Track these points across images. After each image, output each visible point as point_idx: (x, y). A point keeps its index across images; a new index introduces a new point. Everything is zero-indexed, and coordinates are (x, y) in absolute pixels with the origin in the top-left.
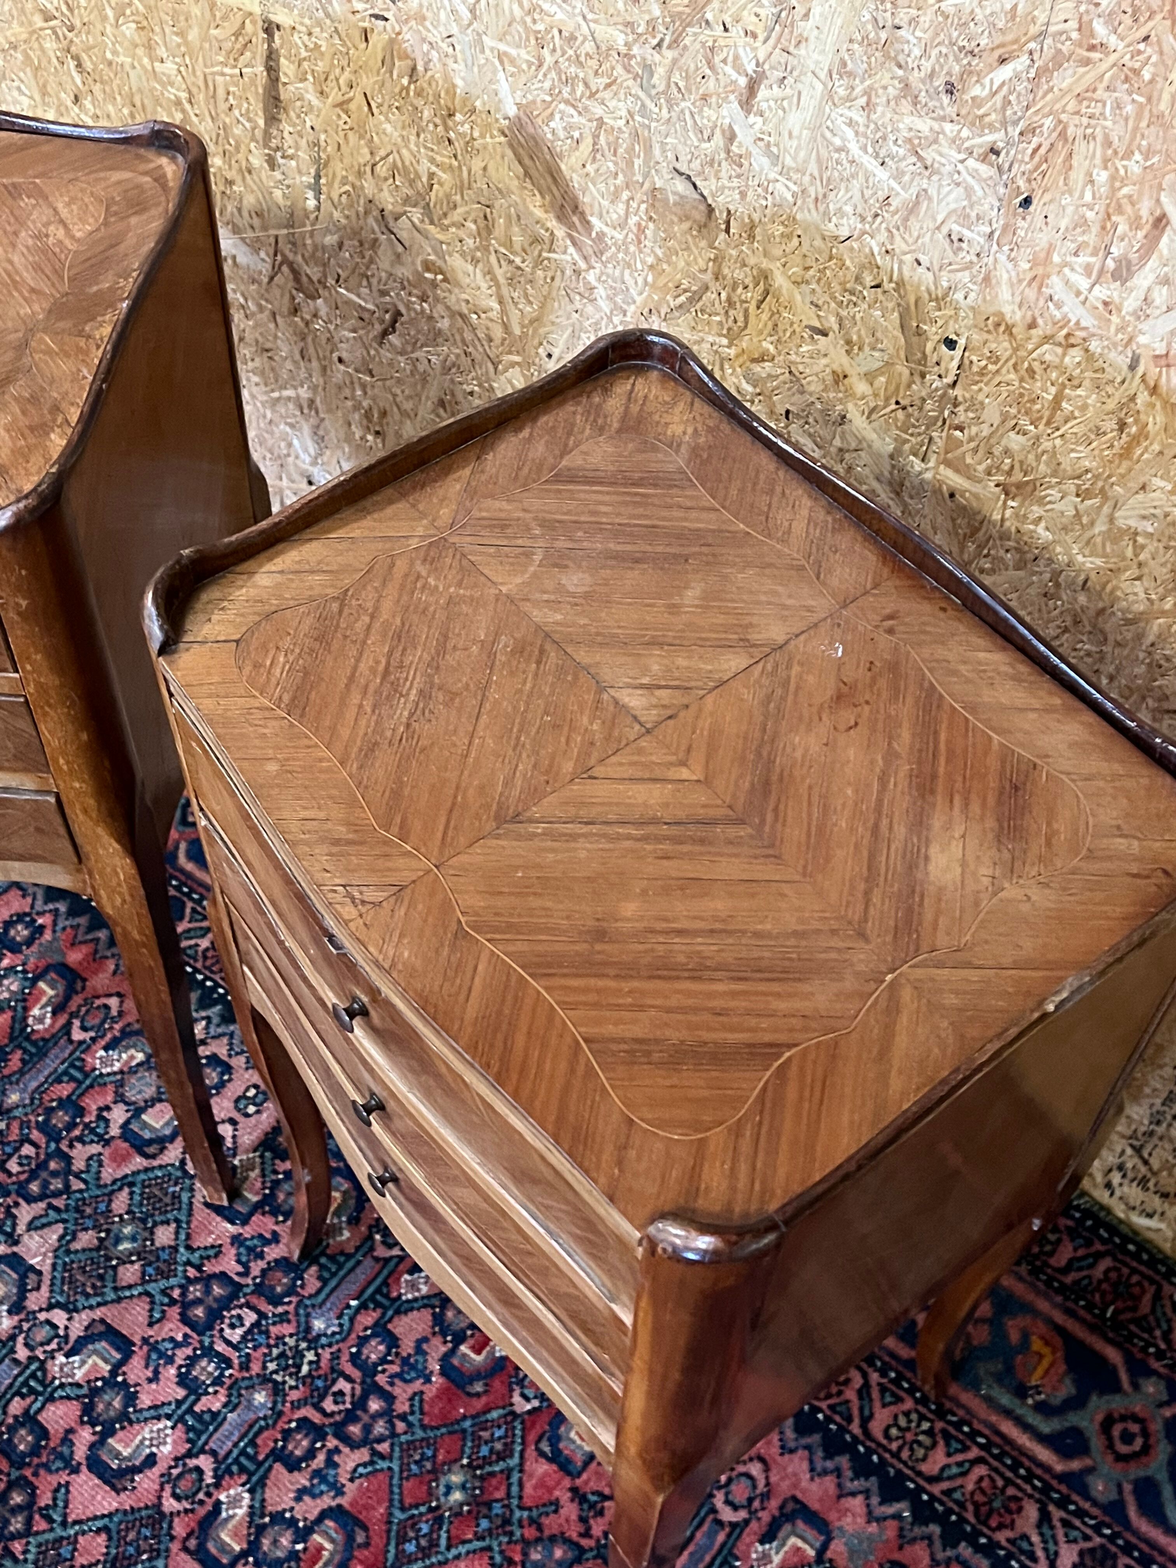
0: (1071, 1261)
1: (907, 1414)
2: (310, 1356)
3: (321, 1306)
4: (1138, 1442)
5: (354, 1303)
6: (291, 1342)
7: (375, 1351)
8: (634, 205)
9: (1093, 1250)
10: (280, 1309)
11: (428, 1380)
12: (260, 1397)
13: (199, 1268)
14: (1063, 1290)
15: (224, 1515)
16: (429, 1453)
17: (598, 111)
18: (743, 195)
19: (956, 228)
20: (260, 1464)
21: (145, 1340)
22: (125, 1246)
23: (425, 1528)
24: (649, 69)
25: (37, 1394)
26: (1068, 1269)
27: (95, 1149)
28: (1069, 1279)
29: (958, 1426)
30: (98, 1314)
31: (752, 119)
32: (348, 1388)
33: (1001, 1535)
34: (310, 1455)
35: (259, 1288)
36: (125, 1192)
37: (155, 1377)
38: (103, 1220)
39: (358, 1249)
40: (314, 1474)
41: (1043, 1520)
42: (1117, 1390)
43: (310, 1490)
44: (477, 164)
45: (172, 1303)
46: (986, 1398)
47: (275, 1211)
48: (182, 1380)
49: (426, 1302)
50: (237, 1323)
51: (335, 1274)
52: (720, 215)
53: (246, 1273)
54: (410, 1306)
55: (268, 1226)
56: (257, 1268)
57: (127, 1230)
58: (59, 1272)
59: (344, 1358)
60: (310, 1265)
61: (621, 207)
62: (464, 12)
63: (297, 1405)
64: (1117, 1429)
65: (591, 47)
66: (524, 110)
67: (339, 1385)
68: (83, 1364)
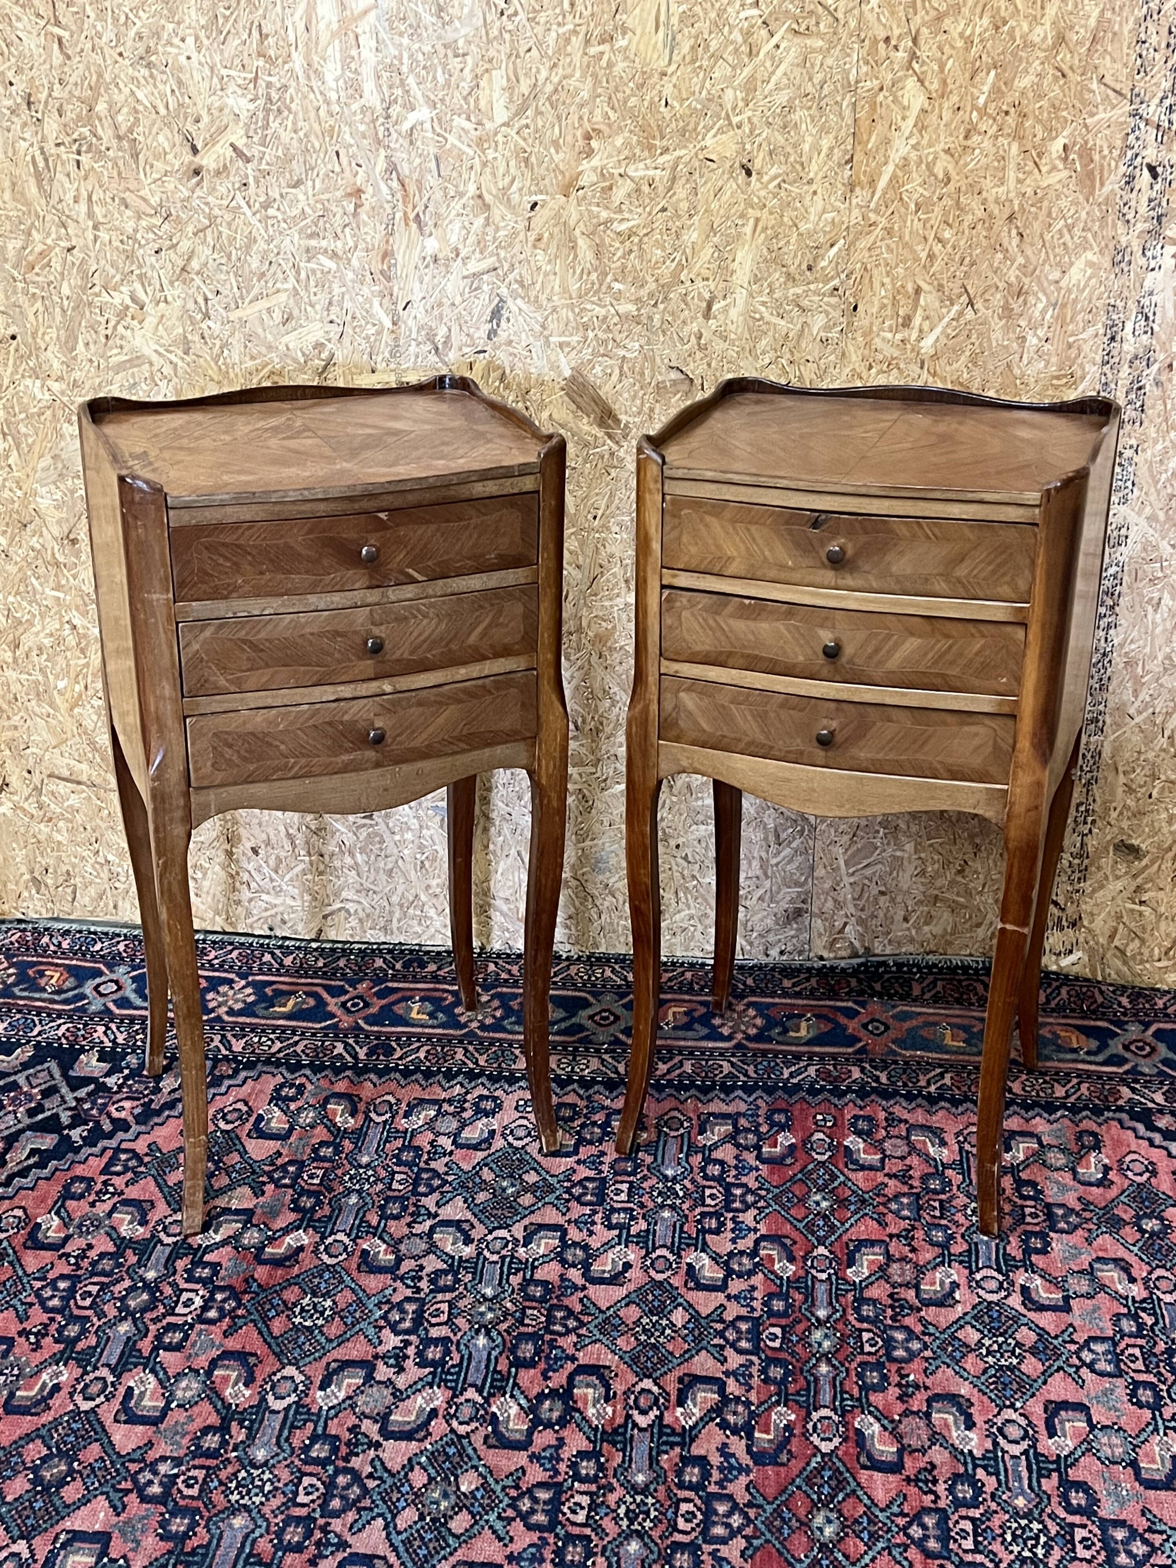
0: (1047, 998)
1: (1027, 1080)
2: (678, 1187)
3: (663, 1163)
4: (1148, 1049)
5: (681, 1156)
6: (661, 1185)
7: (715, 1170)
8: (646, 397)
9: (1053, 986)
10: (639, 1176)
11: (757, 1169)
12: (666, 1214)
13: (569, 1180)
14: (1053, 1010)
15: (697, 1267)
16: (790, 1195)
17: (622, 352)
18: (709, 365)
19: (823, 334)
20: (697, 1238)
21: (569, 1222)
22: (510, 1191)
23: (821, 1223)
24: (650, 318)
26: (1048, 1002)
27: (447, 1159)
28: (1053, 1005)
29: (1057, 1074)
30: (526, 1221)
31: (711, 321)
32: (714, 1191)
33: (1120, 1102)
34: (722, 1224)
35: (616, 1174)
36: (486, 1169)
37: (591, 1233)
38: (484, 1185)
39: (659, 1137)
40: (733, 1230)
41: (1133, 1090)
42: (1118, 1035)
43: (737, 1237)
44: (545, 415)
45: (568, 1201)
46: (1059, 1061)
47: (591, 1142)
48: (610, 1227)
49: (723, 1141)
50: (618, 1192)
51: (657, 1150)
52: (697, 382)
53: (601, 1172)
54: (715, 1146)
55: (593, 1150)
56: (605, 1168)
57: (505, 1184)
58: (480, 1215)
59: (699, 1180)
60: (637, 1154)
61: (638, 402)
62: (538, 328)
63: (692, 1209)
64: (1133, 1048)
65: (616, 319)
66: (576, 370)
67: (708, 1192)
68: (539, 1246)
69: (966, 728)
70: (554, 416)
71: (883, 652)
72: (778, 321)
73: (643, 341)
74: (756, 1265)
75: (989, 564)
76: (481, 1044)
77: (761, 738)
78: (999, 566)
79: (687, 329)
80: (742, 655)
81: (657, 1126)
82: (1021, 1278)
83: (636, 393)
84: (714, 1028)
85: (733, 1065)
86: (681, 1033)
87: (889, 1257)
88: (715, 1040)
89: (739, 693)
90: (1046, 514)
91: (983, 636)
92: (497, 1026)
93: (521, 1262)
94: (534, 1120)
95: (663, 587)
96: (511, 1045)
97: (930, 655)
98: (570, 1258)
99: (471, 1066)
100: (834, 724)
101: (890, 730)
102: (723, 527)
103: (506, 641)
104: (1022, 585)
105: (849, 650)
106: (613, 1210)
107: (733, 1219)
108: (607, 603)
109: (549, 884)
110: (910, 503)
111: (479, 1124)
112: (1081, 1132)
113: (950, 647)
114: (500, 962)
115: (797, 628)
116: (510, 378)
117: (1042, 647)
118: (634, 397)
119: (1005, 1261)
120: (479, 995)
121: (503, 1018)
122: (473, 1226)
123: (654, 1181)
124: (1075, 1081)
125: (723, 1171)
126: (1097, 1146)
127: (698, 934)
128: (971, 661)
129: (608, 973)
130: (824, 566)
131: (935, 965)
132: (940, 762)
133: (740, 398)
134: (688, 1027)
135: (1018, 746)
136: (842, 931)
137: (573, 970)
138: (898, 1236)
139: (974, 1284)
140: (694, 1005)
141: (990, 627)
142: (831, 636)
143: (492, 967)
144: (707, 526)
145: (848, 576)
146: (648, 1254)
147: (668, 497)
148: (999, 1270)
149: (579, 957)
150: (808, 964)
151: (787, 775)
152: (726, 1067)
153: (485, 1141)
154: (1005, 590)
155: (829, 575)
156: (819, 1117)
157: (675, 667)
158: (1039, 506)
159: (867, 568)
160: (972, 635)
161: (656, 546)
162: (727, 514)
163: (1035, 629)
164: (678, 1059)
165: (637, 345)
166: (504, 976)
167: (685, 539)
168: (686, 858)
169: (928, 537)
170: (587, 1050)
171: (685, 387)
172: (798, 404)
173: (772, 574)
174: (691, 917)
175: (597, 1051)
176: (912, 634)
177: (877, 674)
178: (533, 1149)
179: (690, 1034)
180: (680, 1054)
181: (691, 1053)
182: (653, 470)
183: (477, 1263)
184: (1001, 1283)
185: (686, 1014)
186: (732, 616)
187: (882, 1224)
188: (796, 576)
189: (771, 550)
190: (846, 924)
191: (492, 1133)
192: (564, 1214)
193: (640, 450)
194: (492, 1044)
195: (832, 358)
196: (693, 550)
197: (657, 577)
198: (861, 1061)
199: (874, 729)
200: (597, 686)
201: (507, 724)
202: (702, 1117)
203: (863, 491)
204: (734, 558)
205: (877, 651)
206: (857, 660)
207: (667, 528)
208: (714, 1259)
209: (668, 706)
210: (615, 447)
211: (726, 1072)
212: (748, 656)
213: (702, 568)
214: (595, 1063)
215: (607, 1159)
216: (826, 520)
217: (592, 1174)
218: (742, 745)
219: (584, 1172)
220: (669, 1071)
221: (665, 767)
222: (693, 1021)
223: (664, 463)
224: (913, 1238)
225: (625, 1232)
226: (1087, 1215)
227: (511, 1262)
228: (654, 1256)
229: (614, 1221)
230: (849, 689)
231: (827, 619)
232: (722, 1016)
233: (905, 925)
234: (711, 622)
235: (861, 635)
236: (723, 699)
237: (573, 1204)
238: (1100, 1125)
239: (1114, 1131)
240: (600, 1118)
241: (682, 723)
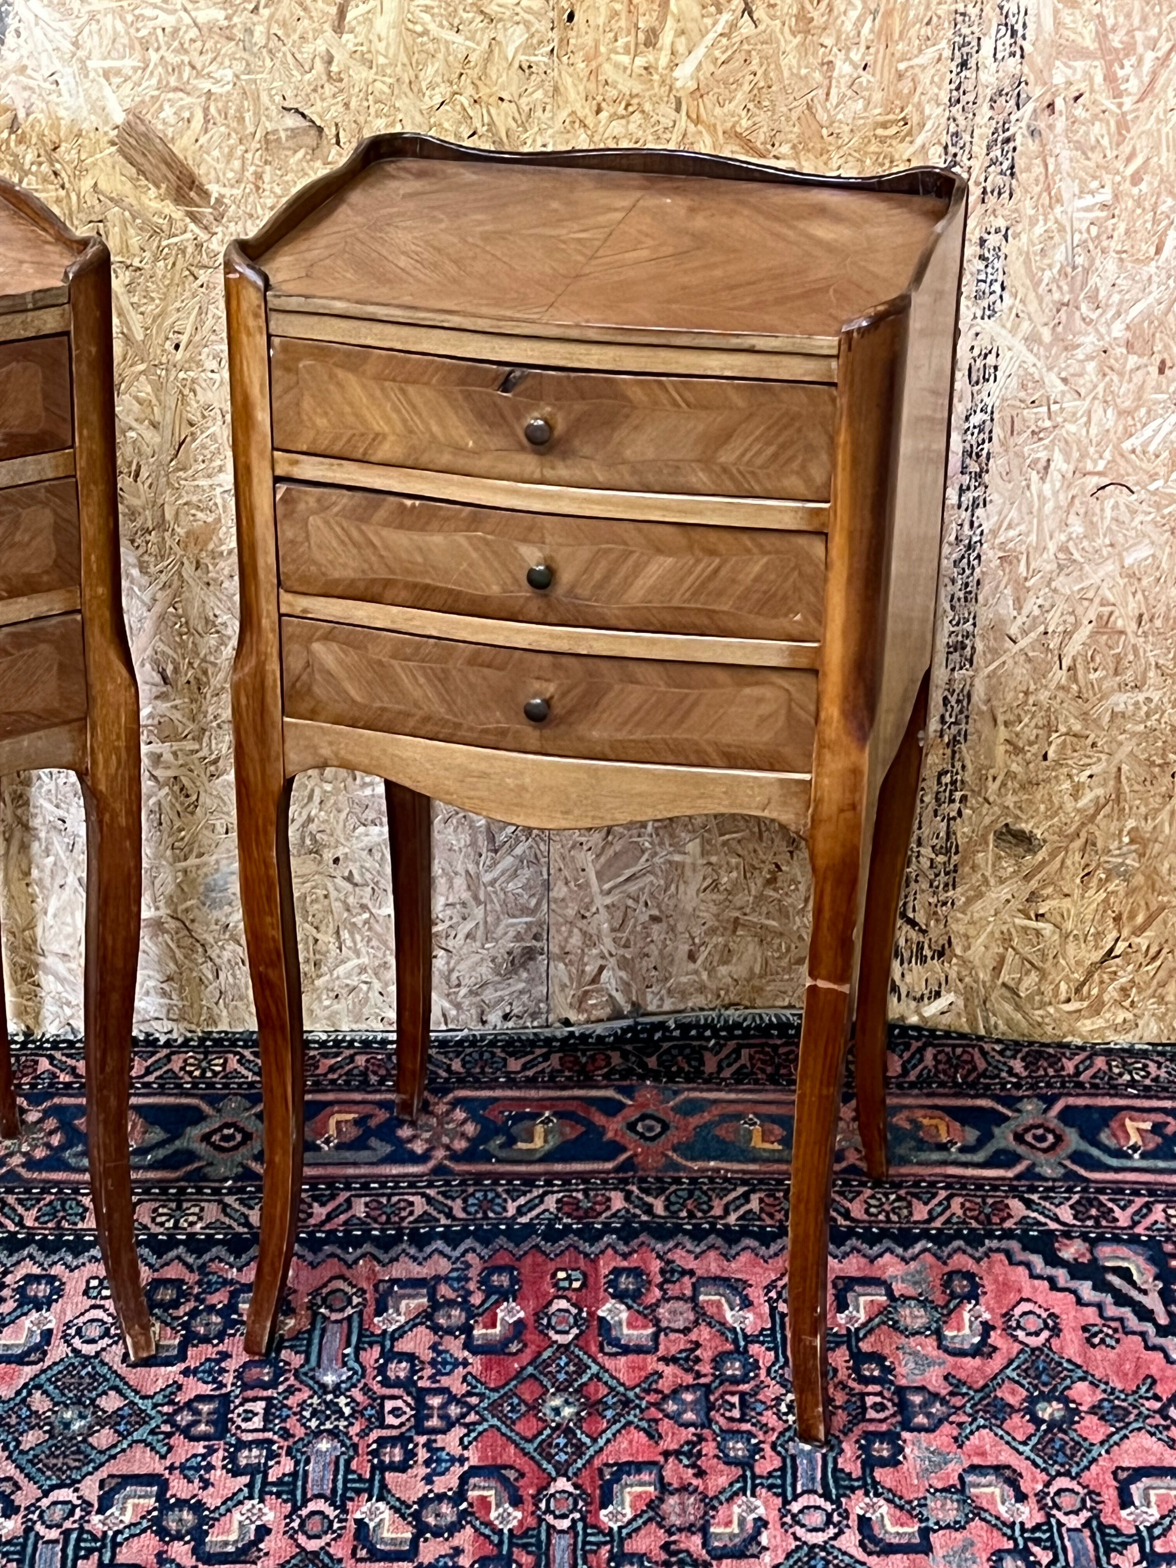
0: (903, 1066)
1: (873, 1197)
2: (342, 1401)
3: (319, 1365)
4: (1051, 1138)
5: (348, 1351)
6: (315, 1400)
7: (399, 1370)
8: (249, 156)
9: (913, 1049)
10: (281, 1388)
11: (465, 1363)
12: (324, 1445)
13: (171, 1402)
14: (912, 1085)
15: (372, 1525)
16: (516, 1401)
17: (205, 85)
18: (347, 105)
19: (523, 58)
20: (371, 1480)
21: (171, 1468)
22: (76, 1426)
23: (562, 1441)
24: (249, 31)
25: (99, 1550)
26: (905, 1072)
28: (912, 1076)
29: (916, 1184)
30: (103, 1473)
31: (345, 37)
32: (399, 1403)
33: (1008, 1224)
34: (410, 1455)
35: (245, 1387)
36: (37, 1394)
37: (206, 1484)
38: (35, 1420)
39: (313, 1324)
40: (427, 1463)
41: (1028, 1204)
42: (1007, 1118)
43: (435, 1473)
44: (86, 184)
45: (169, 1435)
46: (920, 1164)
47: (206, 1340)
48: (236, 1472)
49: (413, 1323)
50: (249, 1416)
51: (309, 1345)
52: (329, 132)
53: (222, 1385)
54: (401, 1332)
55: (209, 1351)
56: (228, 1379)
57: (68, 1415)
58: (29, 1468)
59: (376, 1387)
60: (278, 1353)
61: (236, 164)
62: (67, 47)
63: (363, 1434)
64: (1029, 1138)
65: (193, 33)
66: (135, 115)
67: (389, 1405)
68: (123, 1510)
69: (747, 691)
70: (102, 185)
71: (616, 581)
72: (451, 36)
73: (239, 67)
74: (463, 1514)
75: (768, 444)
76: (28, 1191)
77: (441, 711)
78: (783, 447)
79: (308, 48)
80: (407, 586)
81: (312, 1307)
82: (858, 1505)
83: (232, 149)
84: (400, 1143)
85: (429, 1200)
86: (349, 1155)
87: (663, 1487)
88: (402, 1162)
89: (403, 643)
90: (849, 370)
91: (764, 553)
92: (54, 1162)
93: (95, 1539)
94: (112, 1310)
95: (277, 479)
96: (76, 1191)
97: (686, 585)
98: (173, 1526)
99: (12, 1228)
100: (551, 688)
101: (635, 695)
102: (364, 386)
103: (26, 570)
104: (818, 474)
105: (566, 577)
106: (241, 1445)
107: (428, 1445)
108: (203, 483)
109: (120, 944)
110: (647, 352)
111: (27, 1322)
112: (950, 1274)
113: (716, 571)
114: (58, 1055)
115: (487, 543)
116: (25, 126)
117: (851, 566)
118: (230, 156)
119: (836, 1480)
120: (23, 1111)
121: (62, 1147)
122: (17, 1487)
123: (306, 1393)
124: (943, 1194)
125: (413, 1371)
126: (973, 1295)
127: (374, 996)
128: (748, 590)
129: (233, 1063)
130: (522, 449)
131: (737, 1025)
132: (709, 742)
133: (391, 168)
134: (358, 1144)
135: (823, 715)
136: (595, 980)
137: (176, 1064)
138: (677, 1453)
139: (788, 1519)
140: (368, 1109)
141: (774, 539)
142: (539, 554)
143: (44, 1064)
144: (340, 385)
145: (560, 465)
146: (295, 1509)
147: (276, 341)
148: (826, 1496)
149: (187, 1041)
150: (547, 1032)
151: (483, 766)
152: (420, 1205)
153: (36, 1348)
154: (793, 483)
155: (530, 463)
156: (561, 1275)
157: (304, 603)
158: (837, 357)
159: (587, 450)
160: (748, 551)
161: (262, 416)
162: (370, 368)
163: (839, 540)
164: (344, 1196)
165: (229, 74)
166: (64, 1078)
167: (307, 404)
168: (349, 878)
169: (675, 404)
170: (199, 1191)
171: (311, 139)
172: (483, 178)
173: (446, 459)
174: (363, 970)
175: (216, 1191)
176: (659, 551)
177: (612, 611)
178: (114, 1356)
179: (364, 1155)
180: (348, 1188)
181: (365, 1186)
182: (251, 298)
183: (24, 1546)
184: (829, 1516)
185: (356, 1122)
186: (386, 524)
187: (654, 1436)
188: (483, 463)
189: (441, 422)
190: (602, 968)
191: (47, 1335)
192: (163, 1457)
193: (228, 267)
194: (45, 1191)
195: (539, 94)
196: (321, 422)
197: (267, 464)
198: (625, 1181)
199: (612, 694)
200: (194, 612)
201: (36, 701)
202: (381, 1287)
203: (575, 333)
204: (385, 436)
205: (607, 578)
206: (579, 591)
207: (277, 389)
208: (397, 1510)
209: (295, 663)
210: (203, 236)
211: (418, 1210)
212: (415, 585)
213: (336, 449)
214: (212, 1212)
215: (232, 1365)
216: (523, 378)
217: (207, 1389)
218: (411, 723)
219: (195, 1388)
220: (329, 1217)
221: (294, 757)
222: (368, 1133)
223: (267, 286)
224: (699, 1454)
225: (259, 1478)
226: (957, 1401)
227: (79, 1540)
228: (304, 1512)
229: (243, 1462)
230: (570, 636)
231: (530, 529)
232: (413, 1124)
233: (692, 966)
234: (355, 534)
235: (585, 553)
236: (379, 652)
237: (178, 1440)
238: (978, 1260)
239: (997, 1269)
240: (219, 1299)
241: (316, 689)
